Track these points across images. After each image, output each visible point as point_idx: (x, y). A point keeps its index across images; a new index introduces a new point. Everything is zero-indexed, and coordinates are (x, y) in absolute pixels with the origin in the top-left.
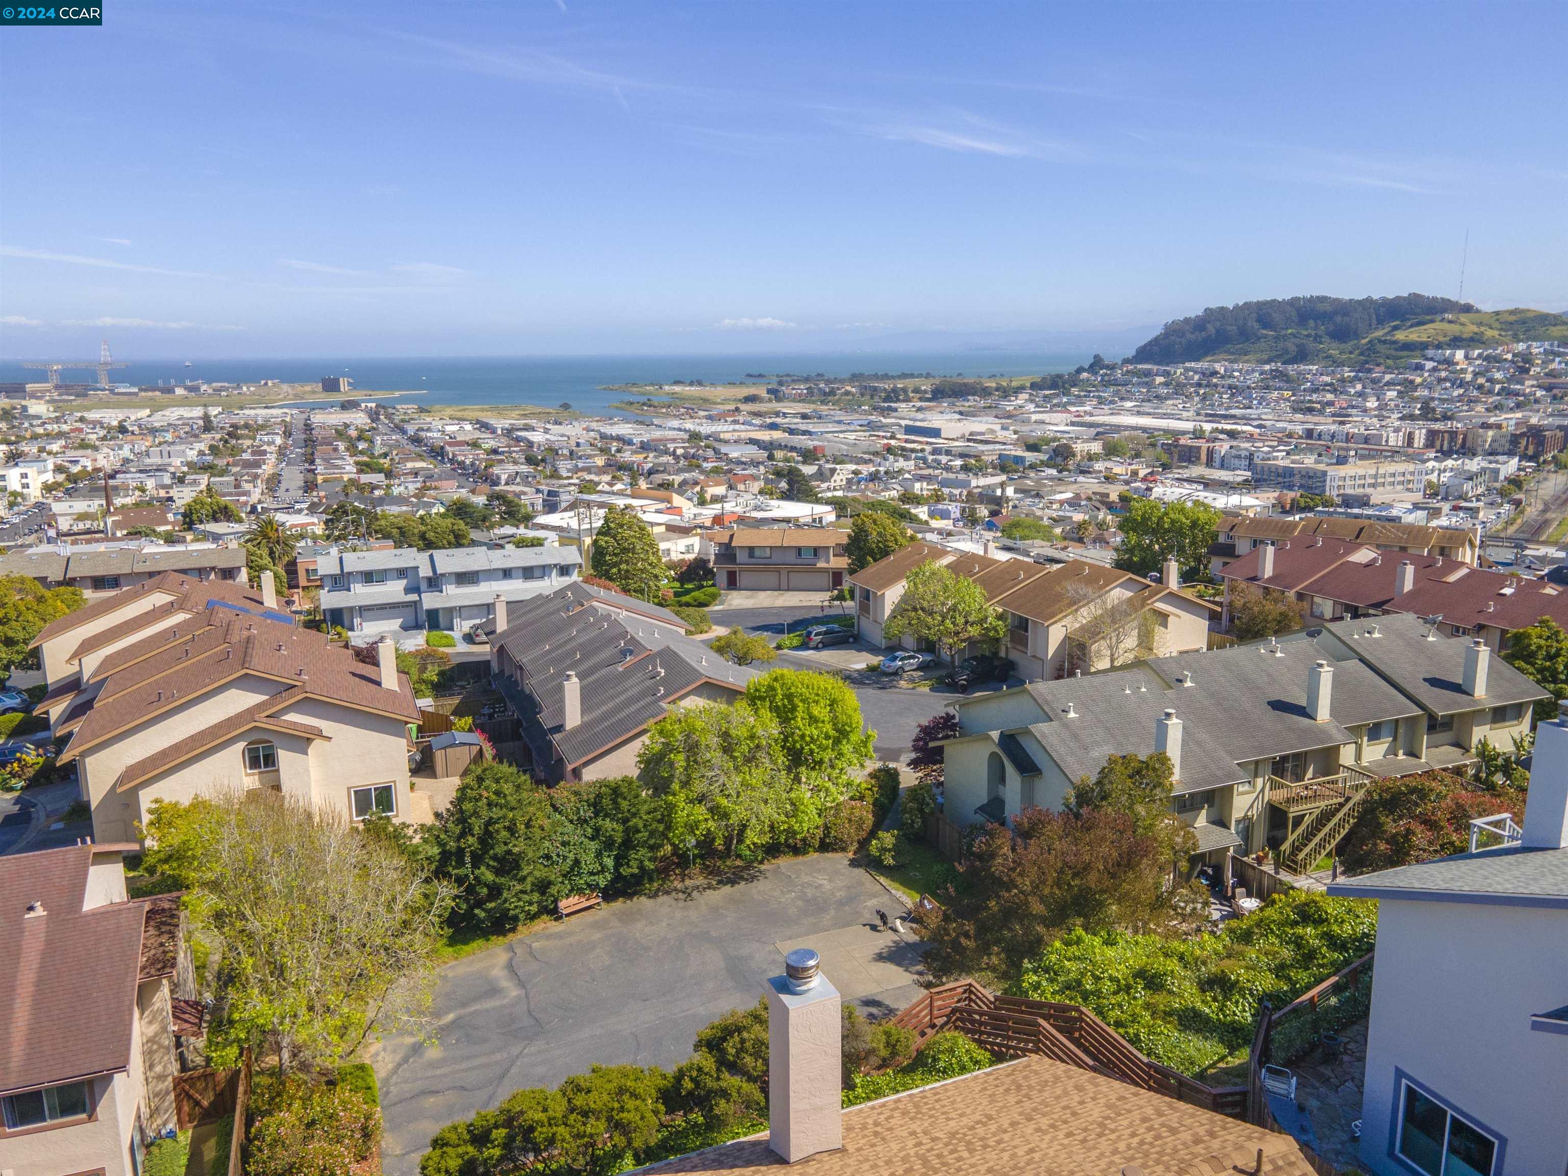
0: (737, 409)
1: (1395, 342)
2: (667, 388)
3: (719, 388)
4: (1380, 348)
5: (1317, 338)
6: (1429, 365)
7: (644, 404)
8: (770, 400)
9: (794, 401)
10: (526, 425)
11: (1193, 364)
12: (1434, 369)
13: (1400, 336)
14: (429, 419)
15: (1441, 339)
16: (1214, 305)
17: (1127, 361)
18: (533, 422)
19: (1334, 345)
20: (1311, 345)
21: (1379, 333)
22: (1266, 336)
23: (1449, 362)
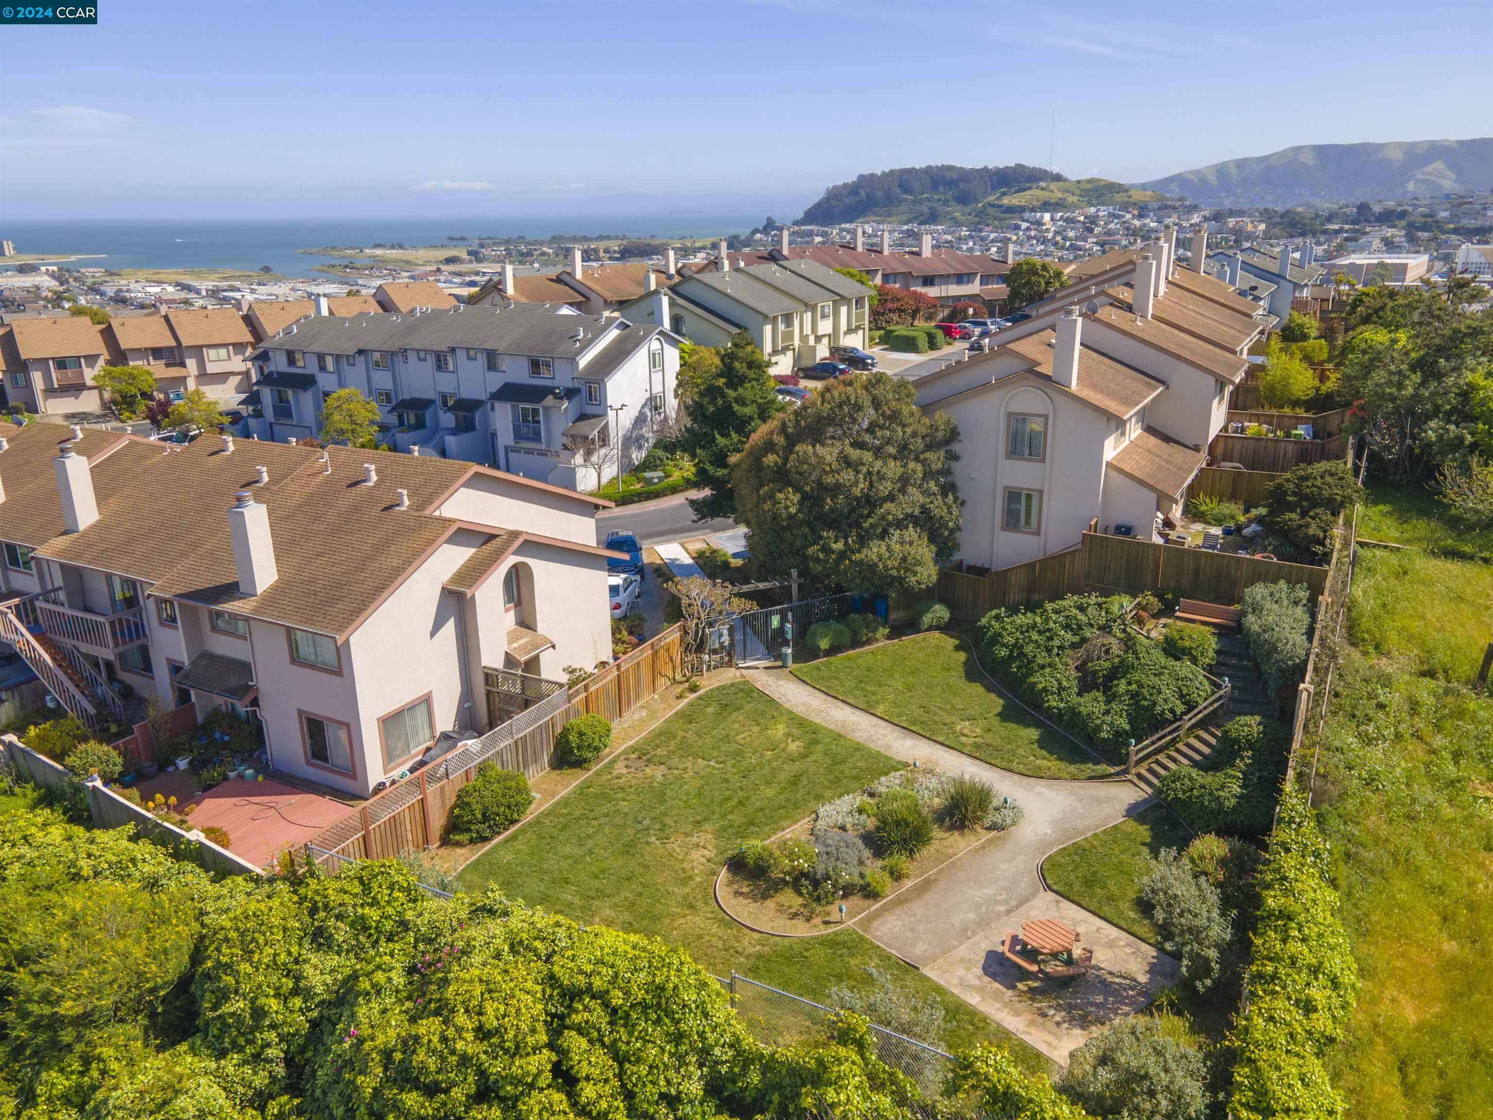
0: (439, 270)
1: (1001, 206)
2: (367, 251)
3: (421, 251)
4: (991, 211)
5: (946, 203)
6: (1024, 225)
7: (346, 267)
8: (471, 262)
9: (493, 261)
10: (231, 286)
11: (848, 226)
12: (1028, 229)
13: (1006, 201)
14: (123, 282)
15: (1035, 203)
16: (866, 172)
17: (796, 223)
18: (237, 284)
19: (959, 208)
20: (939, 207)
21: (991, 198)
22: (906, 200)
23: (1039, 223)
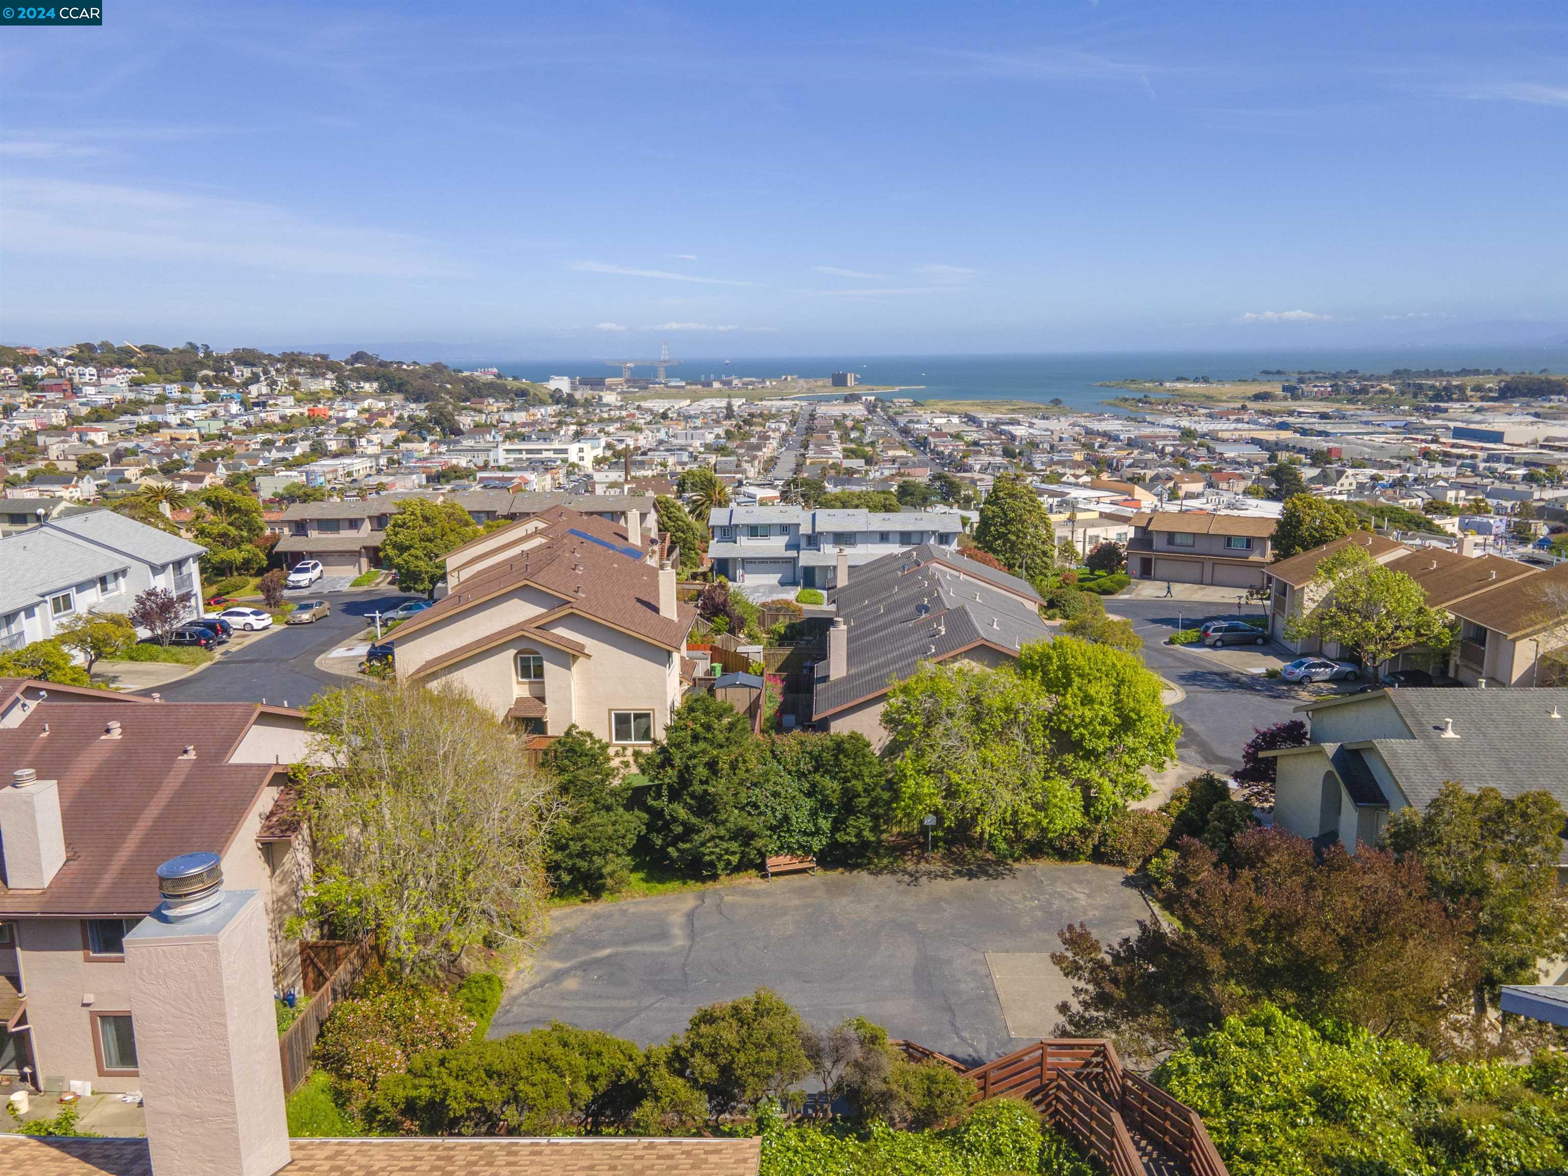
0: (1244, 408)
2: (1168, 384)
3: (1227, 386)
7: (1140, 401)
8: (1285, 399)
9: (1314, 399)
10: (1012, 419)
14: (920, 412)
18: (1020, 417)
